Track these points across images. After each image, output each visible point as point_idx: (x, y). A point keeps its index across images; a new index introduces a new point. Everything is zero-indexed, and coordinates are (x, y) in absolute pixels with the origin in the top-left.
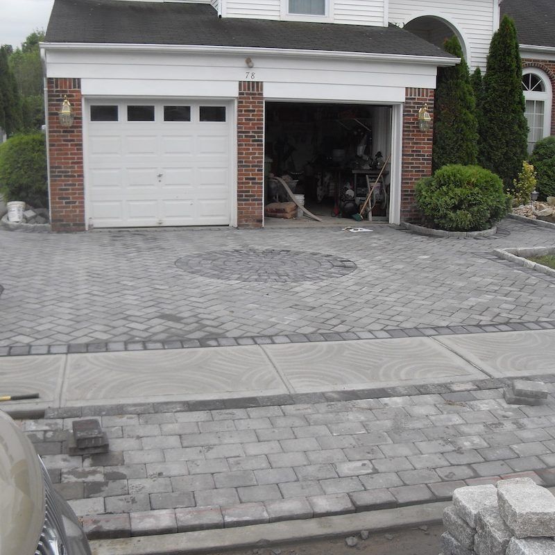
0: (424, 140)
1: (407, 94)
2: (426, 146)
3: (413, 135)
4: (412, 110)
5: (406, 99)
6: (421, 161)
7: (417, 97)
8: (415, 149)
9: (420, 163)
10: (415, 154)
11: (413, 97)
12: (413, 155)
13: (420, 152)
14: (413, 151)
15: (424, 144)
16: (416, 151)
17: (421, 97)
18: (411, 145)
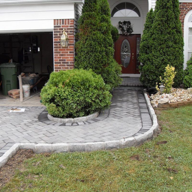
0: (67, 52)
1: (55, 24)
2: (69, 57)
3: (60, 50)
4: (58, 34)
5: (55, 27)
6: (66, 67)
7: (62, 25)
8: (61, 59)
9: (66, 68)
10: (61, 62)
11: (59, 25)
12: (60, 63)
13: (65, 60)
14: (60, 60)
15: (68, 55)
16: (62, 60)
17: (64, 25)
18: (59, 56)
